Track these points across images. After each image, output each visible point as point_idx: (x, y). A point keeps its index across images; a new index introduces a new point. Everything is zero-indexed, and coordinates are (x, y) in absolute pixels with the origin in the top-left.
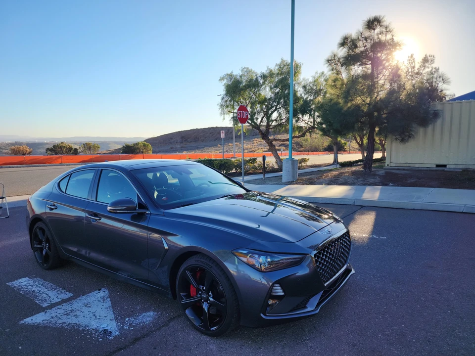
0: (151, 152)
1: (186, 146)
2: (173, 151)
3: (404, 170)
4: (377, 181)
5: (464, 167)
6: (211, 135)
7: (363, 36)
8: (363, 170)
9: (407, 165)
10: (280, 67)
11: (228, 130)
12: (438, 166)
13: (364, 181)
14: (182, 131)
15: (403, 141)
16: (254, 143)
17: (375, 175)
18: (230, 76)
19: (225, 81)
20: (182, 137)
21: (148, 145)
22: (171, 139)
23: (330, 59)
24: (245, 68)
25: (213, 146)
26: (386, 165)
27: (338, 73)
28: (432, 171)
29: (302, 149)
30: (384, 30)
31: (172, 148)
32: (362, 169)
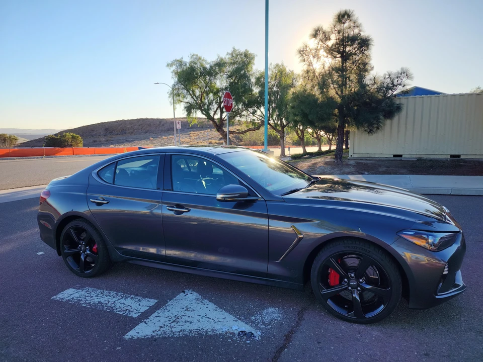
0: (81, 145)
1: (112, 139)
2: (97, 144)
3: (366, 160)
4: (352, 170)
5: (418, 156)
6: (140, 127)
7: (336, 29)
8: (335, 160)
9: (368, 156)
10: (233, 56)
11: (160, 122)
12: (395, 156)
13: (340, 170)
14: (105, 122)
15: (370, 132)
16: (191, 136)
17: (348, 165)
18: (180, 63)
19: (174, 68)
20: (106, 130)
21: (77, 137)
22: (93, 131)
23: (302, 49)
24: (194, 55)
25: (144, 139)
26: (350, 156)
27: (310, 64)
28: (392, 160)
29: (242, 143)
30: (352, 25)
31: (95, 141)
32: (333, 160)
